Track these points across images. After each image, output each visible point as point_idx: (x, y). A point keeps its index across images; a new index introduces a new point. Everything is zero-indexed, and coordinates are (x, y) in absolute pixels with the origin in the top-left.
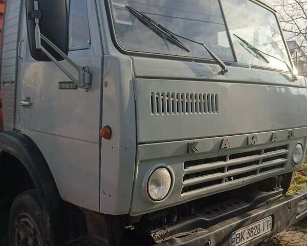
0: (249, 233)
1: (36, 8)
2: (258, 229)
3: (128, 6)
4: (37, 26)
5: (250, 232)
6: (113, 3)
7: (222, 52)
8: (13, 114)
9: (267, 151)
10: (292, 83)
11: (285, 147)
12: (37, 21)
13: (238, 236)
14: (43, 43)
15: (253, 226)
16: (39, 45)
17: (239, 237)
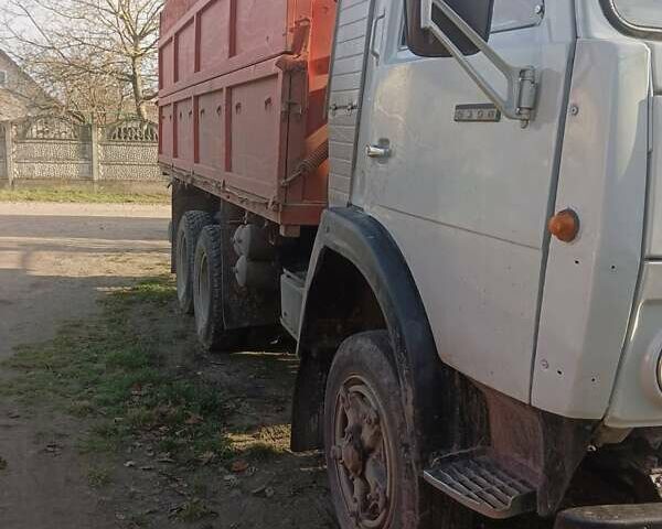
8: (349, 173)
16: (427, 21)
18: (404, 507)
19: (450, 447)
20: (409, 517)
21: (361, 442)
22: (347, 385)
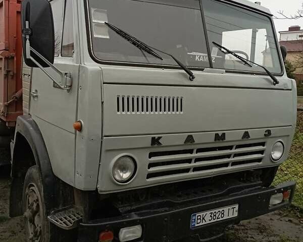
0: (211, 216)
1: (27, 27)
2: (222, 214)
3: (107, 22)
4: (28, 41)
5: (213, 216)
6: (93, 21)
7: (199, 58)
8: (28, 101)
9: (239, 147)
10: (273, 86)
11: (263, 144)
12: (28, 37)
13: (199, 217)
14: (32, 54)
15: (217, 211)
16: (29, 56)
17: (200, 219)
18: (45, 232)
19: (59, 206)
20: (47, 236)
21: (33, 209)
22: (29, 187)
